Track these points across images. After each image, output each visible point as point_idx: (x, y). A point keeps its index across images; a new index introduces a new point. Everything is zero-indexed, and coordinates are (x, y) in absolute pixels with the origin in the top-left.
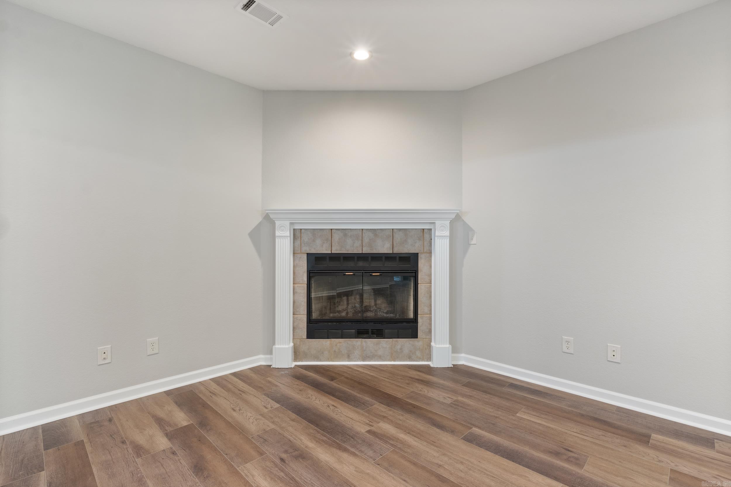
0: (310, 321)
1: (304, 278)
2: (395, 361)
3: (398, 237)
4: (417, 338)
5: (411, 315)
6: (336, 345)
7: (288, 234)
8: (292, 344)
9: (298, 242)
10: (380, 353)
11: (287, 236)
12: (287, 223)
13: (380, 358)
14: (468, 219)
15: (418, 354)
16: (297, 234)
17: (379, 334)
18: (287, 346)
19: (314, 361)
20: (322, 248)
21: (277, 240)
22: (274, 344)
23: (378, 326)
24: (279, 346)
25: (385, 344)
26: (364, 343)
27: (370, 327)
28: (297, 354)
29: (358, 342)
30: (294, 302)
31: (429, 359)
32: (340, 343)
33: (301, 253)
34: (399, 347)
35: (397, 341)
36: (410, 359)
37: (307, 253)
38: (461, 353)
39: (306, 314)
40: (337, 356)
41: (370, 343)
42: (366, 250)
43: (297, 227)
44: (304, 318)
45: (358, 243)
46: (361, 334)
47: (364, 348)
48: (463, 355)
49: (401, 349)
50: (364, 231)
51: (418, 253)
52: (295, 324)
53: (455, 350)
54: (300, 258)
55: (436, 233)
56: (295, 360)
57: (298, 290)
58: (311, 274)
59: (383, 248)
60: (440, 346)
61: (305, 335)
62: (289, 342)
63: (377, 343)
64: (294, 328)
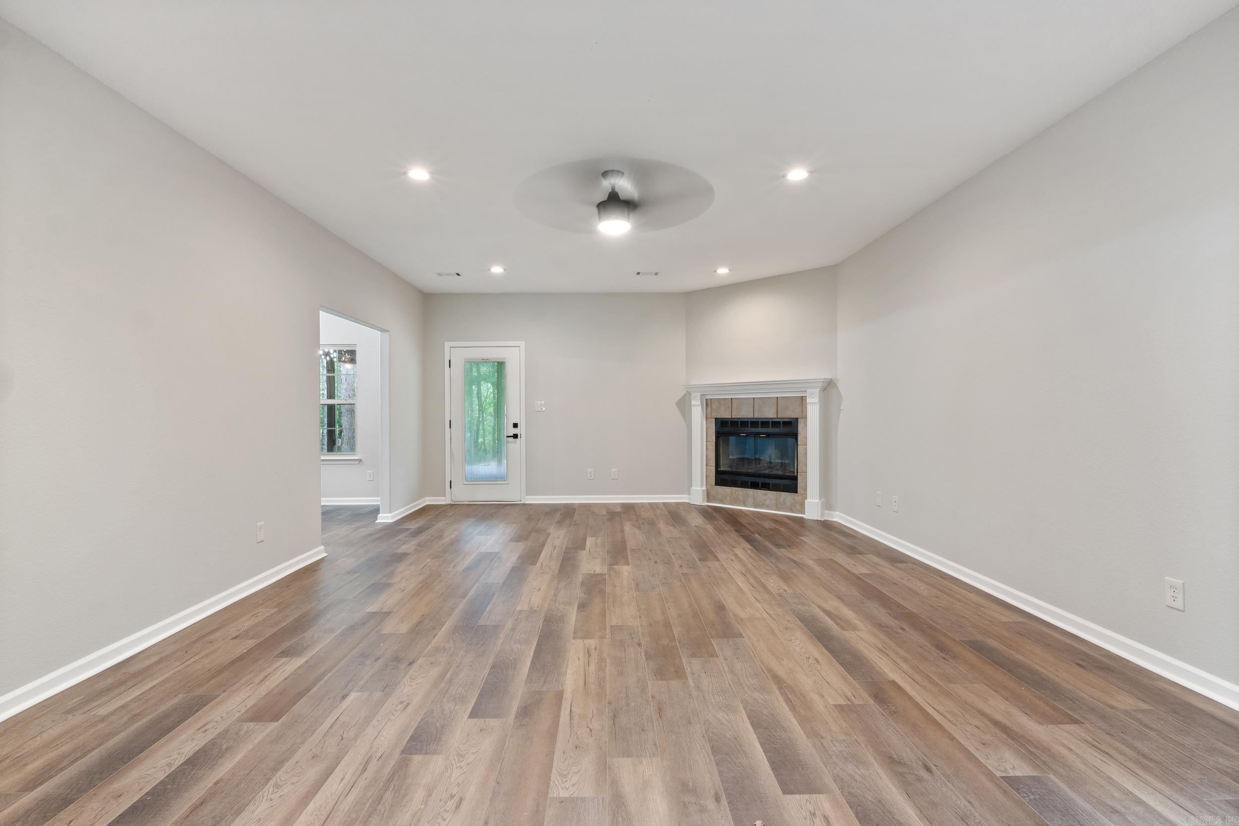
0: (718, 473)
1: (713, 438)
2: (779, 511)
3: (782, 404)
4: (797, 493)
5: (796, 474)
6: (735, 493)
7: (699, 403)
8: (704, 488)
9: (709, 409)
10: (767, 502)
11: (699, 405)
12: (698, 395)
13: (768, 507)
14: (841, 386)
15: (798, 507)
16: (708, 404)
17: (765, 487)
18: (699, 489)
19: (720, 504)
20: (725, 414)
21: (692, 408)
22: (692, 487)
23: (767, 481)
24: (695, 488)
25: (771, 495)
26: (755, 493)
27: (760, 481)
28: (709, 497)
29: (751, 492)
30: (706, 457)
31: (803, 513)
32: (738, 491)
33: (711, 418)
34: (782, 499)
35: (780, 494)
36: (791, 510)
37: (715, 418)
38: (836, 511)
39: (715, 466)
40: (736, 502)
41: (760, 493)
42: (757, 415)
43: (708, 397)
44: (714, 469)
45: (751, 410)
46: (755, 486)
47: (756, 497)
48: (837, 513)
49: (784, 501)
50: (755, 400)
51: (798, 418)
52: (708, 473)
53: (828, 505)
54: (711, 421)
55: (808, 400)
56: (708, 501)
57: (709, 447)
58: (718, 435)
59: (769, 414)
60: (811, 500)
61: (714, 483)
62: (702, 486)
63: (766, 495)
64: (706, 476)
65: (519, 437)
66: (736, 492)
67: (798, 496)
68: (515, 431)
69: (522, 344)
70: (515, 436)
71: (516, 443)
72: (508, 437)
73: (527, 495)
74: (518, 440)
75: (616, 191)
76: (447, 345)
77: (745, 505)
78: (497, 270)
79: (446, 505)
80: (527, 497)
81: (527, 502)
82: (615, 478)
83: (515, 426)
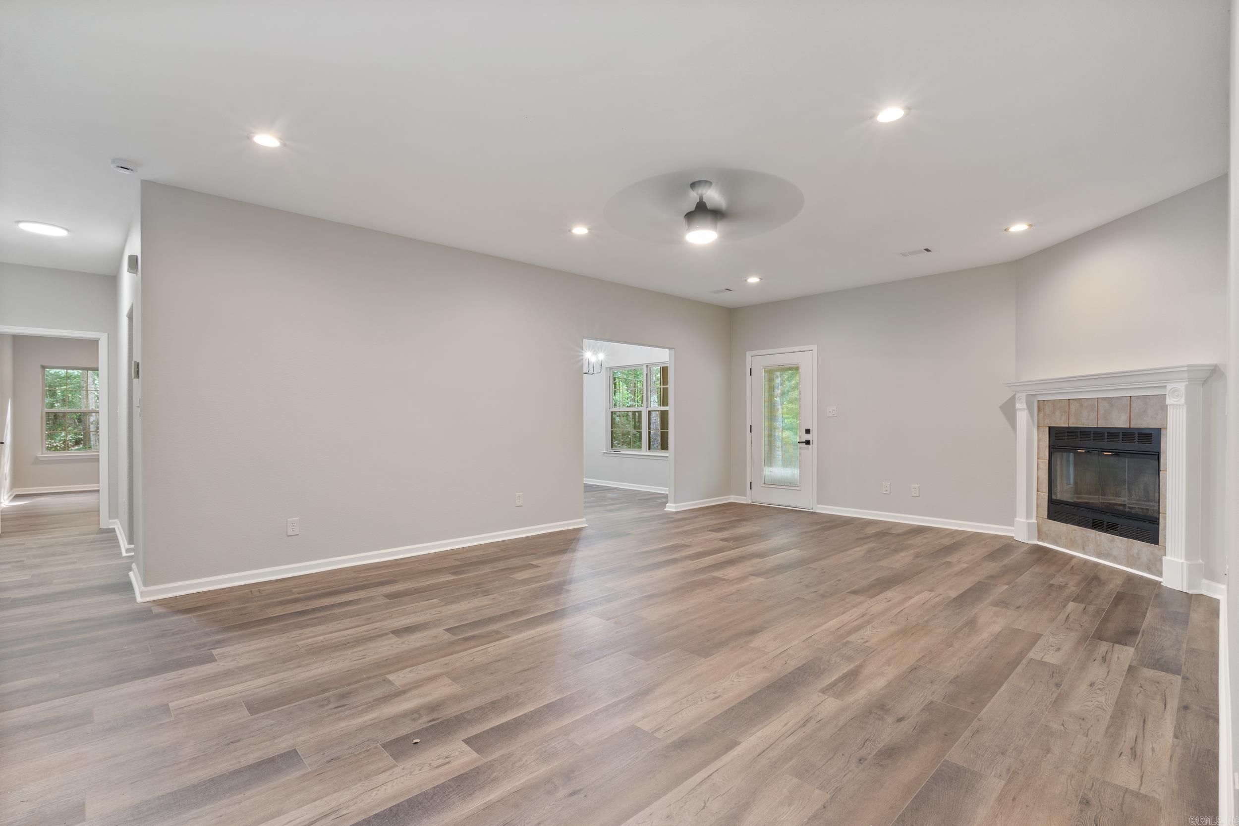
0: (1051, 501)
1: (1045, 453)
2: (1132, 568)
3: (1137, 406)
4: (1156, 543)
6: (1072, 532)
7: (1025, 406)
8: (1034, 521)
9: (1042, 415)
10: (1115, 552)
11: (1025, 409)
12: (1026, 396)
13: (1115, 559)
16: (1039, 406)
17: (1111, 528)
18: (1024, 521)
19: (1054, 544)
20: (1061, 422)
21: (1017, 413)
22: (1016, 517)
23: (1115, 520)
24: (1019, 520)
25: (1120, 542)
26: (1098, 536)
27: (1106, 519)
28: (1039, 533)
29: (1092, 534)
30: (1038, 478)
31: (1161, 576)
32: (1075, 530)
33: (1044, 426)
34: (1135, 551)
35: (1132, 542)
37: (1049, 427)
39: (1047, 492)
40: (1072, 545)
41: (1104, 537)
42: (1102, 424)
43: (1041, 398)
44: (1046, 496)
45: (1093, 415)
46: (1097, 525)
47: (1099, 542)
48: (1224, 587)
49: (1138, 554)
50: (1100, 401)
51: (1161, 429)
52: (1039, 501)
54: (1043, 431)
55: (1169, 401)
56: (1039, 539)
57: (1041, 466)
58: (1054, 448)
59: (1119, 421)
60: (1172, 559)
61: (1046, 516)
62: (1028, 516)
63: (1112, 541)
64: (1038, 506)
65: (811, 443)
66: (1074, 532)
67: (1159, 550)
68: (807, 437)
69: (814, 347)
70: (808, 442)
71: (808, 449)
72: (801, 442)
73: (818, 503)
74: (810, 446)
75: (704, 201)
76: (749, 354)
77: (1084, 550)
78: (753, 280)
79: (747, 504)
80: (818, 506)
81: (818, 511)
82: (915, 495)
83: (808, 431)
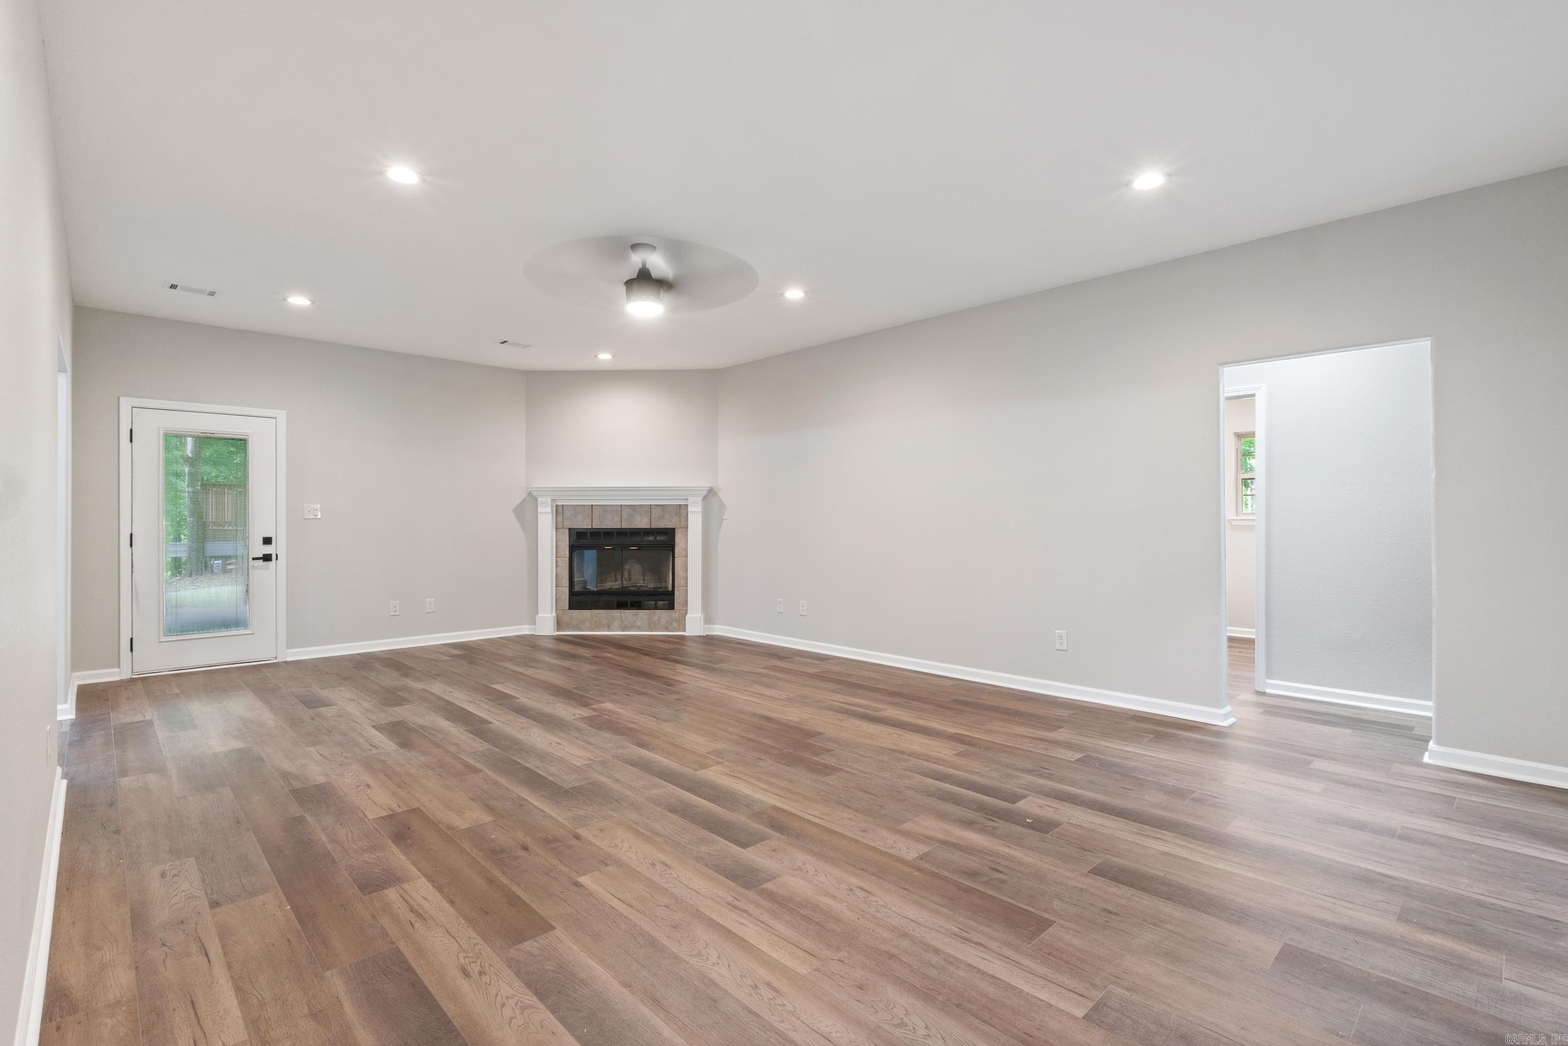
0: (572, 593)
1: (566, 552)
2: (653, 631)
3: (655, 513)
4: (673, 609)
5: (670, 589)
6: (597, 616)
7: (550, 510)
8: (554, 614)
9: (560, 518)
10: (638, 624)
11: (549, 512)
12: (549, 500)
13: (639, 629)
14: (722, 495)
15: (675, 624)
16: (559, 511)
17: (637, 606)
18: (549, 615)
19: (576, 631)
20: (584, 524)
21: (539, 516)
22: (538, 614)
23: (638, 598)
24: (542, 615)
25: (643, 614)
26: (623, 614)
27: (629, 599)
28: (559, 624)
29: (617, 613)
30: (557, 575)
31: (684, 630)
32: (600, 614)
33: (563, 528)
34: (656, 618)
35: (654, 612)
36: (667, 629)
37: (569, 529)
38: (717, 624)
39: (568, 586)
40: (598, 626)
41: (628, 614)
42: (625, 525)
43: (560, 503)
44: (567, 590)
45: (617, 519)
46: (622, 606)
47: (624, 618)
48: (718, 626)
49: (658, 620)
50: (623, 507)
51: (675, 528)
52: (558, 596)
53: (708, 620)
54: (563, 532)
55: (690, 509)
56: (558, 630)
57: (560, 563)
58: (573, 548)
59: (642, 523)
60: (692, 616)
61: (567, 606)
62: (552, 613)
63: (636, 615)
64: (556, 599)
65: (274, 557)
66: (599, 615)
67: (675, 613)
68: (268, 549)
69: (282, 415)
70: (267, 558)
71: (268, 569)
72: (254, 559)
73: (287, 649)
74: (272, 564)
75: (647, 267)
76: (126, 404)
77: (609, 628)
78: (299, 301)
79: (121, 681)
80: (288, 651)
81: (288, 659)
82: (431, 611)
83: (267, 541)
